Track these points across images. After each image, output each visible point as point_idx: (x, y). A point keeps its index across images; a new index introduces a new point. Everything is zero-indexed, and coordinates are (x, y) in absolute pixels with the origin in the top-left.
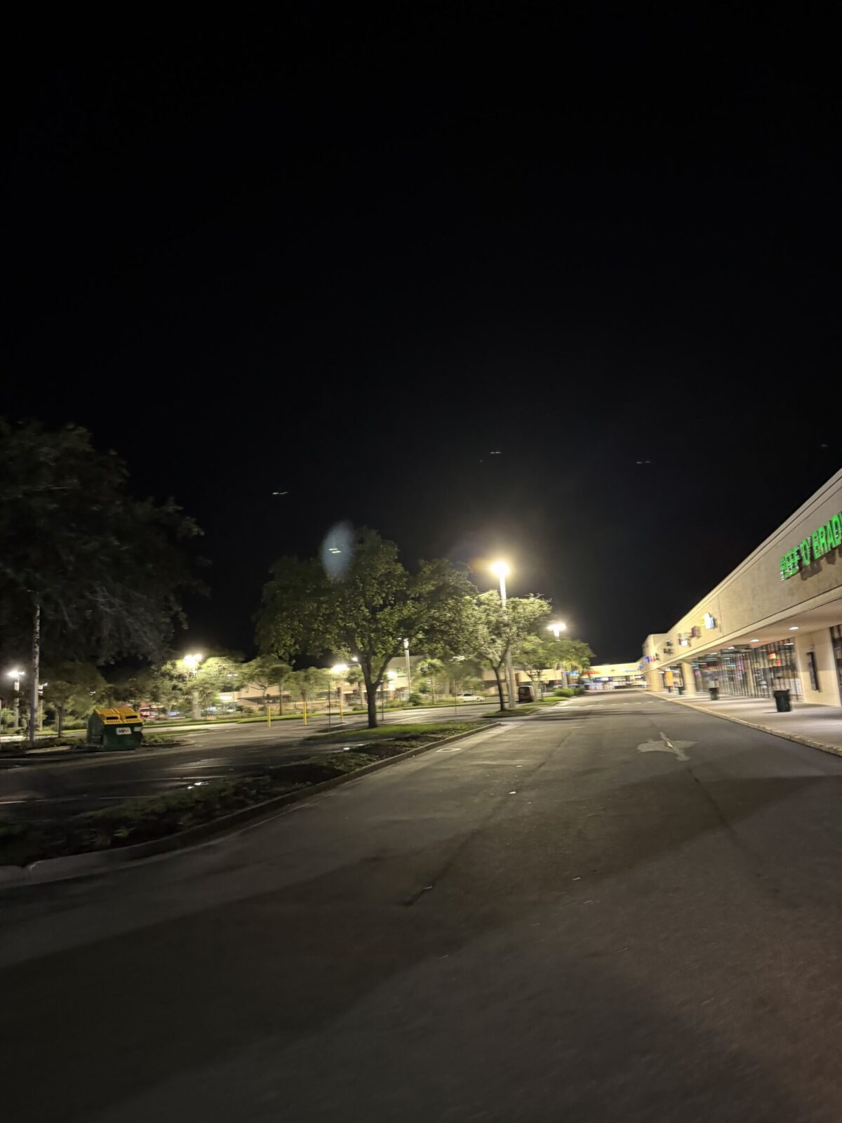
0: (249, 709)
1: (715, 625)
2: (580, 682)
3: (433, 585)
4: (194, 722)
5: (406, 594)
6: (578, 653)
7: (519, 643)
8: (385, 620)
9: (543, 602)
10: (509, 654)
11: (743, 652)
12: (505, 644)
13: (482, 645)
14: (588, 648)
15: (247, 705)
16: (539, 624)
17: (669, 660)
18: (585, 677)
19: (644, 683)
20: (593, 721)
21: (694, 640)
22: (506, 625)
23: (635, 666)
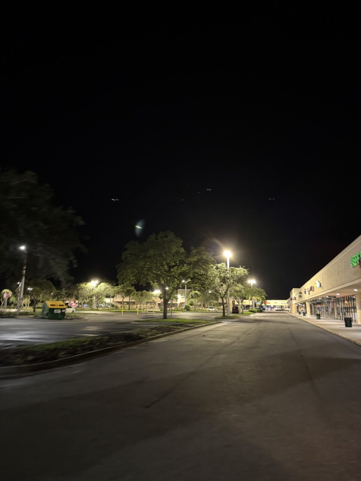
0: (116, 306)
1: (320, 286)
2: (261, 306)
3: (196, 258)
4: (92, 310)
5: (184, 261)
6: (260, 294)
7: (233, 287)
8: (175, 272)
9: (245, 270)
10: (228, 291)
11: (332, 300)
12: (227, 287)
13: (217, 287)
14: (264, 292)
15: (116, 304)
16: (242, 279)
17: (301, 300)
18: (263, 305)
19: (289, 309)
20: (262, 325)
21: (311, 292)
22: (228, 279)
23: (286, 301)
